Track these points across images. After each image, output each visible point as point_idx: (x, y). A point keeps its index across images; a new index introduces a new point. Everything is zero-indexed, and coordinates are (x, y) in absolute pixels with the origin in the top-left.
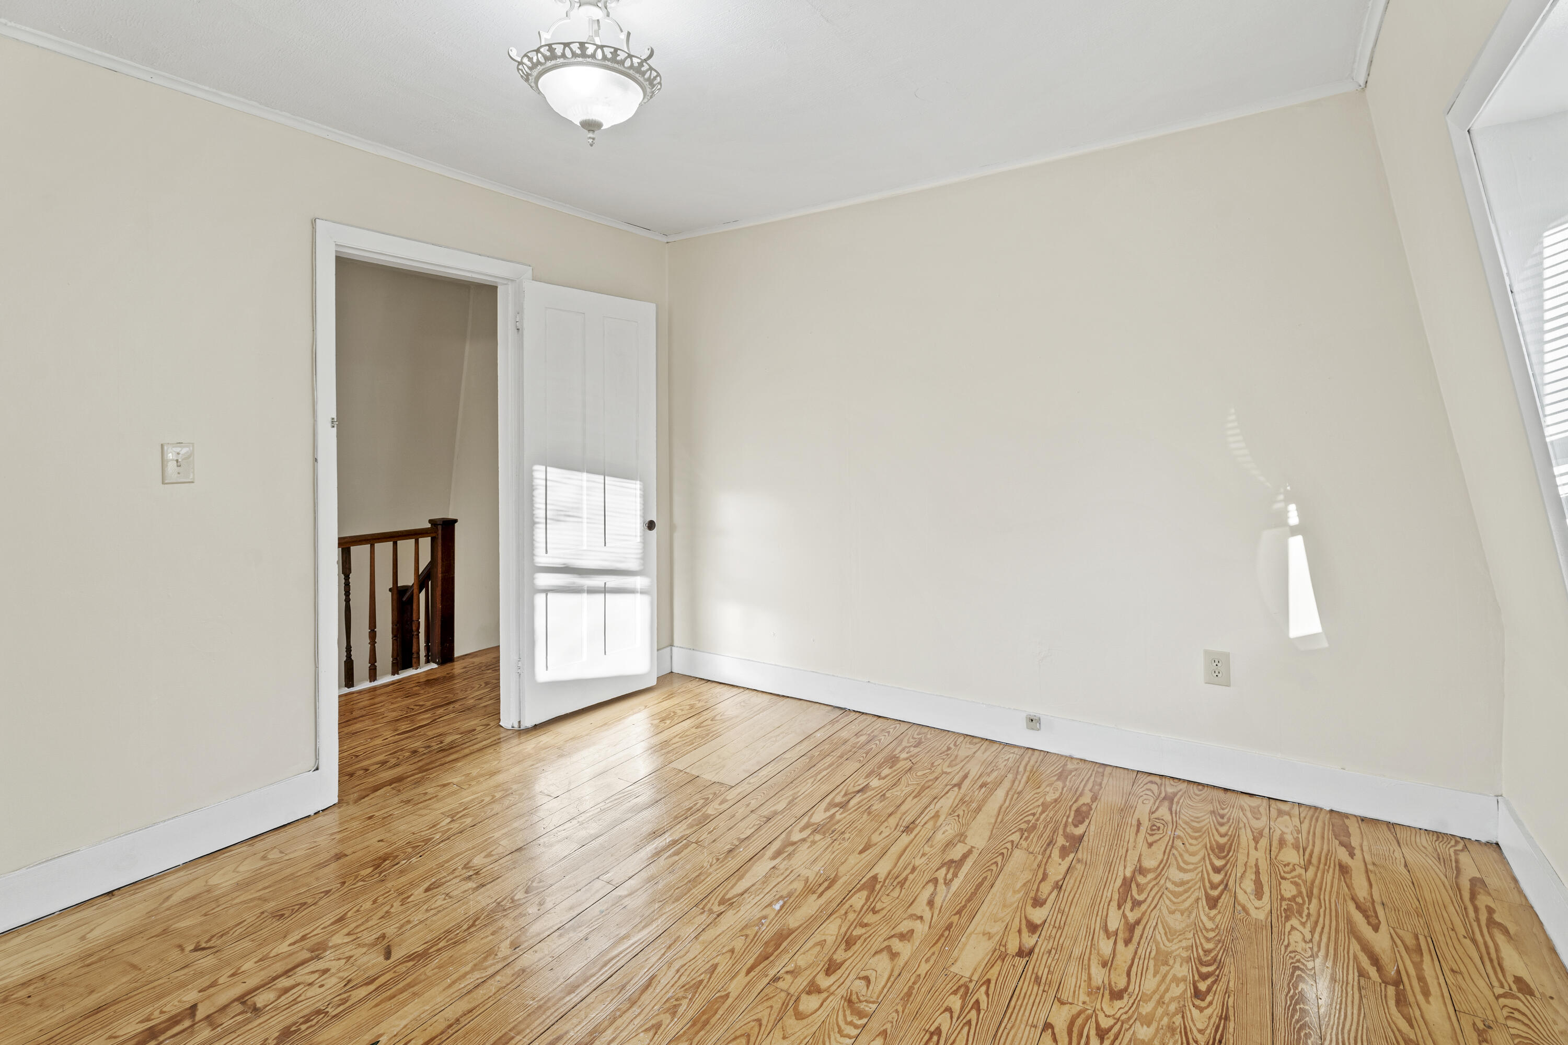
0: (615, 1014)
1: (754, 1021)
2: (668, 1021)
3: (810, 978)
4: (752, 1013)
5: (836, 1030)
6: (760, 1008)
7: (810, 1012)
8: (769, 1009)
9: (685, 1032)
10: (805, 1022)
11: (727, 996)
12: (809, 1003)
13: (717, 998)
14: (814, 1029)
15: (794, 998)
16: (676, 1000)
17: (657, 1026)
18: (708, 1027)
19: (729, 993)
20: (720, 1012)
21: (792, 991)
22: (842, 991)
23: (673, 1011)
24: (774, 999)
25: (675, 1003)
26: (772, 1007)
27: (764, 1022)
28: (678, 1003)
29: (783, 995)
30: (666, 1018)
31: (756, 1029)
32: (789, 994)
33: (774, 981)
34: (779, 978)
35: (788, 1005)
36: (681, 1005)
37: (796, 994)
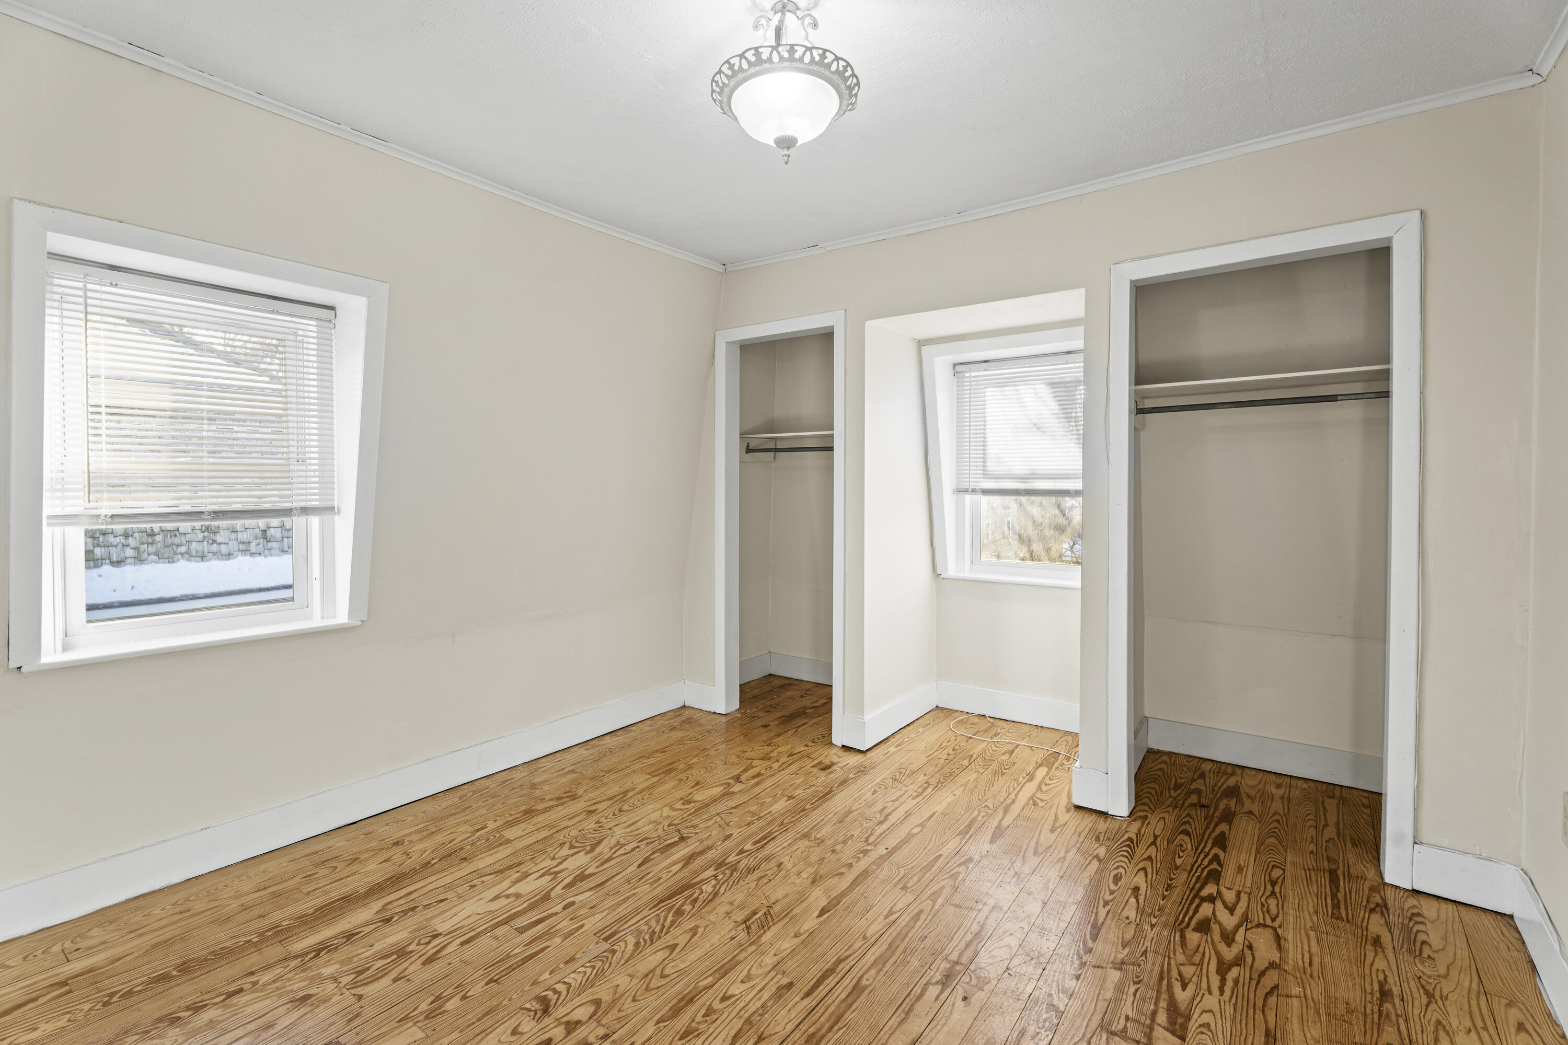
0: (763, 1011)
1: (639, 1000)
2: (714, 1003)
3: (569, 1037)
4: (638, 1007)
5: (571, 989)
6: (630, 1011)
7: (586, 1005)
8: (622, 1009)
9: (700, 993)
10: (595, 997)
11: (658, 1022)
12: (581, 1013)
13: (668, 1021)
14: (590, 990)
15: (595, 1017)
16: (707, 1021)
17: (724, 998)
18: (680, 997)
19: (655, 1025)
20: (667, 1008)
21: (595, 1024)
22: (547, 1021)
23: (709, 1012)
24: (615, 1018)
25: (708, 1018)
26: (619, 1011)
27: (630, 999)
28: (705, 1019)
29: (604, 1022)
30: (717, 1005)
31: (638, 994)
32: (598, 1022)
33: (608, 1034)
34: (602, 1038)
35: (603, 1013)
36: (703, 1016)
37: (591, 1021)
